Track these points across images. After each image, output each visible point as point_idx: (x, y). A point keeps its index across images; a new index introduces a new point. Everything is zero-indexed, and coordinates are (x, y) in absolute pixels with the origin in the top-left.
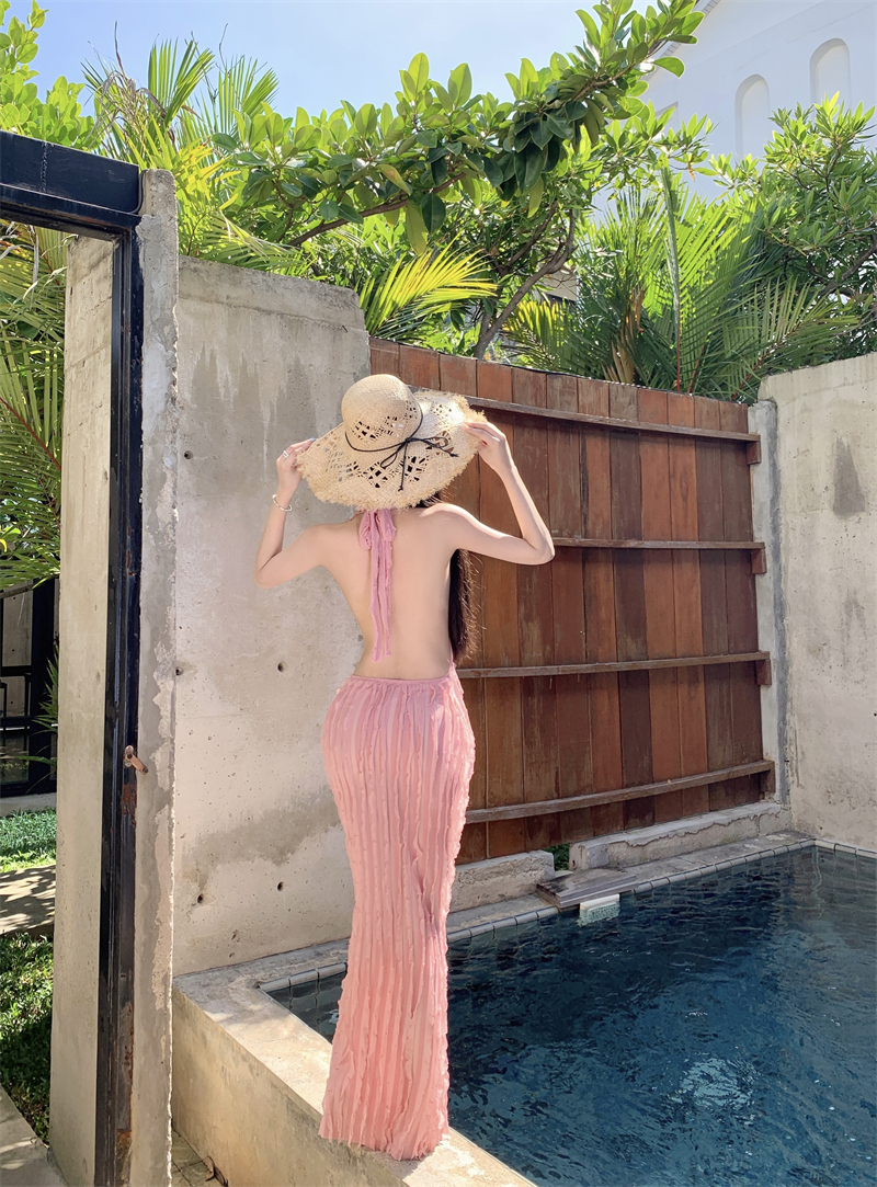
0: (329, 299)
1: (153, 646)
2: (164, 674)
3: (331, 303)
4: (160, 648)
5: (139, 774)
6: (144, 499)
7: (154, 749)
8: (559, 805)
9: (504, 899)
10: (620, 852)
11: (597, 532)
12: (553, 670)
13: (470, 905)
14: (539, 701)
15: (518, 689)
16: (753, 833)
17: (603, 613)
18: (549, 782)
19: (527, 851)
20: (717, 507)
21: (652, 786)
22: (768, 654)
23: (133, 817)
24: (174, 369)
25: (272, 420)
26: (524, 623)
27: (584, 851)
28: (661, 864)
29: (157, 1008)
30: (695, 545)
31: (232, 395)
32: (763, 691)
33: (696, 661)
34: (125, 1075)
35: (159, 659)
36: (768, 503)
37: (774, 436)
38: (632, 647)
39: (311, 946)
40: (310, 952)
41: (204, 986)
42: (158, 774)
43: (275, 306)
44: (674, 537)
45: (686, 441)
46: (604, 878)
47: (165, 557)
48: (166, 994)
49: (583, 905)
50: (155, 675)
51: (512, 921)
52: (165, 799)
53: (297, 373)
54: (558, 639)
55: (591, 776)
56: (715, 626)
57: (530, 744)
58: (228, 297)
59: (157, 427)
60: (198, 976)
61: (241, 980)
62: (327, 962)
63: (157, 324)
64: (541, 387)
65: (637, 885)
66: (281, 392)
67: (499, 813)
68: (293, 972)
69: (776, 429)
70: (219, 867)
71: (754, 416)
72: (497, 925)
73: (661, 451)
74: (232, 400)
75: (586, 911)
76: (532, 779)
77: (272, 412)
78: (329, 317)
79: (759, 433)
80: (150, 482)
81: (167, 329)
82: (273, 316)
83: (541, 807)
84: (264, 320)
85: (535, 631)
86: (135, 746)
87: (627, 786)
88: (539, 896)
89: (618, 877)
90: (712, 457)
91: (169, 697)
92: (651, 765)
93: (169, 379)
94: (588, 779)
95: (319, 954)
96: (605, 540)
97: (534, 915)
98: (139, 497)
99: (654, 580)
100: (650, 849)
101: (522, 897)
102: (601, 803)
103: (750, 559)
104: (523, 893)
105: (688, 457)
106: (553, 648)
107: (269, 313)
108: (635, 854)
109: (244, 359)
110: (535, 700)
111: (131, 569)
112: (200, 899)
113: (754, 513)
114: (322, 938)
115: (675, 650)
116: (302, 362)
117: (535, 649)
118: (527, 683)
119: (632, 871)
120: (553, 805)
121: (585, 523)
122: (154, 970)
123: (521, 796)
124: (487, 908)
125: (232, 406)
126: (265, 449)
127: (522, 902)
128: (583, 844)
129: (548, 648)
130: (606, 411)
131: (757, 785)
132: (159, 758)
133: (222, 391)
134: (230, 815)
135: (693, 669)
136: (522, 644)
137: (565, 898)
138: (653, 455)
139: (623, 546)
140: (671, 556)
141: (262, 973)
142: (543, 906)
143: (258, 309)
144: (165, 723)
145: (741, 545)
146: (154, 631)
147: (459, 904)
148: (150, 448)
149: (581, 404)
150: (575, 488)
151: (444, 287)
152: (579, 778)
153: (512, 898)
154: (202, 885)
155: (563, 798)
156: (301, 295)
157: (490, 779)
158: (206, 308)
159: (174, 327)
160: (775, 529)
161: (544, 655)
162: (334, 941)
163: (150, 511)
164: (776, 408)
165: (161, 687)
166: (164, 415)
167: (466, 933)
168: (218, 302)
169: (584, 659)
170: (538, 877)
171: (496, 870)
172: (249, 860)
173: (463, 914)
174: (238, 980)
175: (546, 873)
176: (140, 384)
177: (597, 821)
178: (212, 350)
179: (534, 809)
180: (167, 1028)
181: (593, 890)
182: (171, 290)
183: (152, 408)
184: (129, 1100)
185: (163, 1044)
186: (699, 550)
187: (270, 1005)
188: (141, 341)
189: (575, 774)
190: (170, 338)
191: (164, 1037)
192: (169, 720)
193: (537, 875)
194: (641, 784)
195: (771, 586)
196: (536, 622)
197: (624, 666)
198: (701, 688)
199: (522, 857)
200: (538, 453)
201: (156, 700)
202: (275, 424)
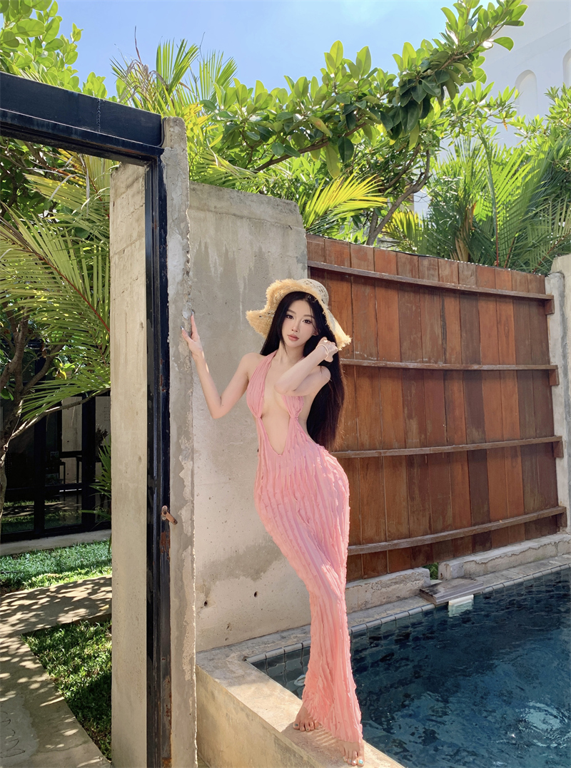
0: (280, 208)
1: (179, 438)
2: (186, 458)
3: (281, 211)
4: (183, 440)
5: (171, 524)
6: (170, 340)
7: (181, 508)
8: (432, 539)
9: (400, 599)
10: (472, 568)
11: (453, 360)
12: (427, 450)
13: (379, 603)
14: (417, 471)
15: (404, 464)
16: (553, 554)
17: (457, 413)
18: (425, 522)
19: (412, 568)
20: (527, 342)
21: (490, 525)
22: (561, 437)
23: (168, 555)
24: (188, 252)
25: (245, 289)
26: (407, 420)
27: (448, 567)
28: (497, 574)
29: (186, 679)
30: (514, 367)
31: (219, 272)
32: (558, 461)
33: (516, 443)
34: (167, 723)
35: (183, 447)
36: (560, 340)
37: (563, 296)
38: (476, 434)
39: (277, 632)
40: (277, 636)
41: (210, 660)
42: (184, 524)
43: (245, 213)
44: (501, 361)
45: (508, 300)
46: (463, 585)
47: (185, 379)
48: (192, 670)
49: (451, 602)
50: (180, 458)
51: (406, 614)
52: (188, 542)
53: (260, 257)
54: (429, 430)
55: (451, 518)
56: (527, 420)
57: (413, 499)
58: (215, 207)
59: (178, 292)
60: (206, 653)
61: (234, 655)
62: (289, 642)
63: (176, 221)
64: (415, 265)
65: (484, 589)
66: (250, 270)
67: (396, 545)
68: (268, 650)
69: (564, 291)
70: (218, 582)
71: (549, 283)
72: (398, 616)
73: (491, 306)
74: (219, 276)
75: (453, 606)
76: (414, 522)
77: (245, 284)
78: (280, 220)
79: (553, 294)
80: (174, 329)
81: (182, 225)
82: (244, 220)
83: (421, 540)
84: (239, 223)
85: (414, 425)
86: (169, 507)
87: (474, 525)
88: (422, 597)
89: (472, 584)
90: (524, 309)
91: (190, 473)
92: (489, 511)
93: (185, 259)
94: (450, 521)
95: (283, 638)
96: (458, 365)
97: (419, 609)
98: (167, 339)
99: (488, 389)
100: (489, 565)
101: (410, 597)
102: (458, 537)
103: (548, 376)
104: (411, 595)
105: (508, 310)
106: (426, 435)
107: (242, 217)
108: (480, 569)
109: (226, 248)
110: (415, 470)
111: (163, 387)
112: (206, 603)
113: (550, 346)
114: (284, 627)
115: (503, 436)
116: (263, 250)
117: (414, 437)
118: (410, 460)
119: (480, 580)
120: (429, 538)
121: (445, 354)
122: (184, 654)
123: (407, 533)
124: (389, 606)
125: (219, 280)
126: (241, 307)
127: (411, 601)
128: (448, 563)
129: (423, 436)
130: (456, 280)
131: (555, 523)
132: (184, 514)
133: (213, 270)
134: (224, 549)
135: (514, 448)
136: (406, 433)
137: (439, 598)
138: (487, 308)
139: (470, 369)
140: (499, 374)
141: (247, 651)
142: (425, 603)
143: (234, 215)
144: (187, 490)
145: (543, 367)
146: (179, 428)
147: (372, 603)
148: (173, 306)
149: (440, 276)
150: (438, 331)
151: (351, 200)
152: (444, 521)
153: (405, 598)
154: (207, 596)
155: (434, 534)
156: (262, 206)
157: (388, 522)
158: (201, 214)
159: (187, 223)
160: (565, 356)
161: (420, 440)
162: (293, 629)
163: (174, 349)
164: (564, 277)
165: (185, 466)
166: (182, 282)
167: (378, 622)
168: (209, 211)
169: (446, 443)
170: (420, 585)
171: (394, 581)
172: (236, 578)
173: (375, 609)
174: (232, 655)
175: (425, 582)
176: (166, 262)
177: (456, 548)
178: (206, 243)
179: (417, 541)
180: (193, 692)
181: (458, 592)
182: (185, 198)
183: (174, 279)
184: (170, 738)
185: (191, 703)
186: (517, 370)
187: (255, 673)
188: (166, 232)
189: (441, 518)
190: (184, 231)
191: (191, 698)
192: (190, 488)
193: (419, 584)
194: (483, 523)
195: (563, 394)
196: (415, 419)
197: (471, 447)
198: (519, 460)
199: (409, 572)
200: (414, 308)
201: (182, 475)
202: (247, 291)
